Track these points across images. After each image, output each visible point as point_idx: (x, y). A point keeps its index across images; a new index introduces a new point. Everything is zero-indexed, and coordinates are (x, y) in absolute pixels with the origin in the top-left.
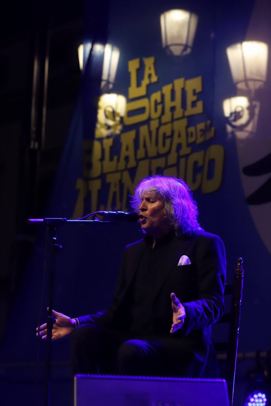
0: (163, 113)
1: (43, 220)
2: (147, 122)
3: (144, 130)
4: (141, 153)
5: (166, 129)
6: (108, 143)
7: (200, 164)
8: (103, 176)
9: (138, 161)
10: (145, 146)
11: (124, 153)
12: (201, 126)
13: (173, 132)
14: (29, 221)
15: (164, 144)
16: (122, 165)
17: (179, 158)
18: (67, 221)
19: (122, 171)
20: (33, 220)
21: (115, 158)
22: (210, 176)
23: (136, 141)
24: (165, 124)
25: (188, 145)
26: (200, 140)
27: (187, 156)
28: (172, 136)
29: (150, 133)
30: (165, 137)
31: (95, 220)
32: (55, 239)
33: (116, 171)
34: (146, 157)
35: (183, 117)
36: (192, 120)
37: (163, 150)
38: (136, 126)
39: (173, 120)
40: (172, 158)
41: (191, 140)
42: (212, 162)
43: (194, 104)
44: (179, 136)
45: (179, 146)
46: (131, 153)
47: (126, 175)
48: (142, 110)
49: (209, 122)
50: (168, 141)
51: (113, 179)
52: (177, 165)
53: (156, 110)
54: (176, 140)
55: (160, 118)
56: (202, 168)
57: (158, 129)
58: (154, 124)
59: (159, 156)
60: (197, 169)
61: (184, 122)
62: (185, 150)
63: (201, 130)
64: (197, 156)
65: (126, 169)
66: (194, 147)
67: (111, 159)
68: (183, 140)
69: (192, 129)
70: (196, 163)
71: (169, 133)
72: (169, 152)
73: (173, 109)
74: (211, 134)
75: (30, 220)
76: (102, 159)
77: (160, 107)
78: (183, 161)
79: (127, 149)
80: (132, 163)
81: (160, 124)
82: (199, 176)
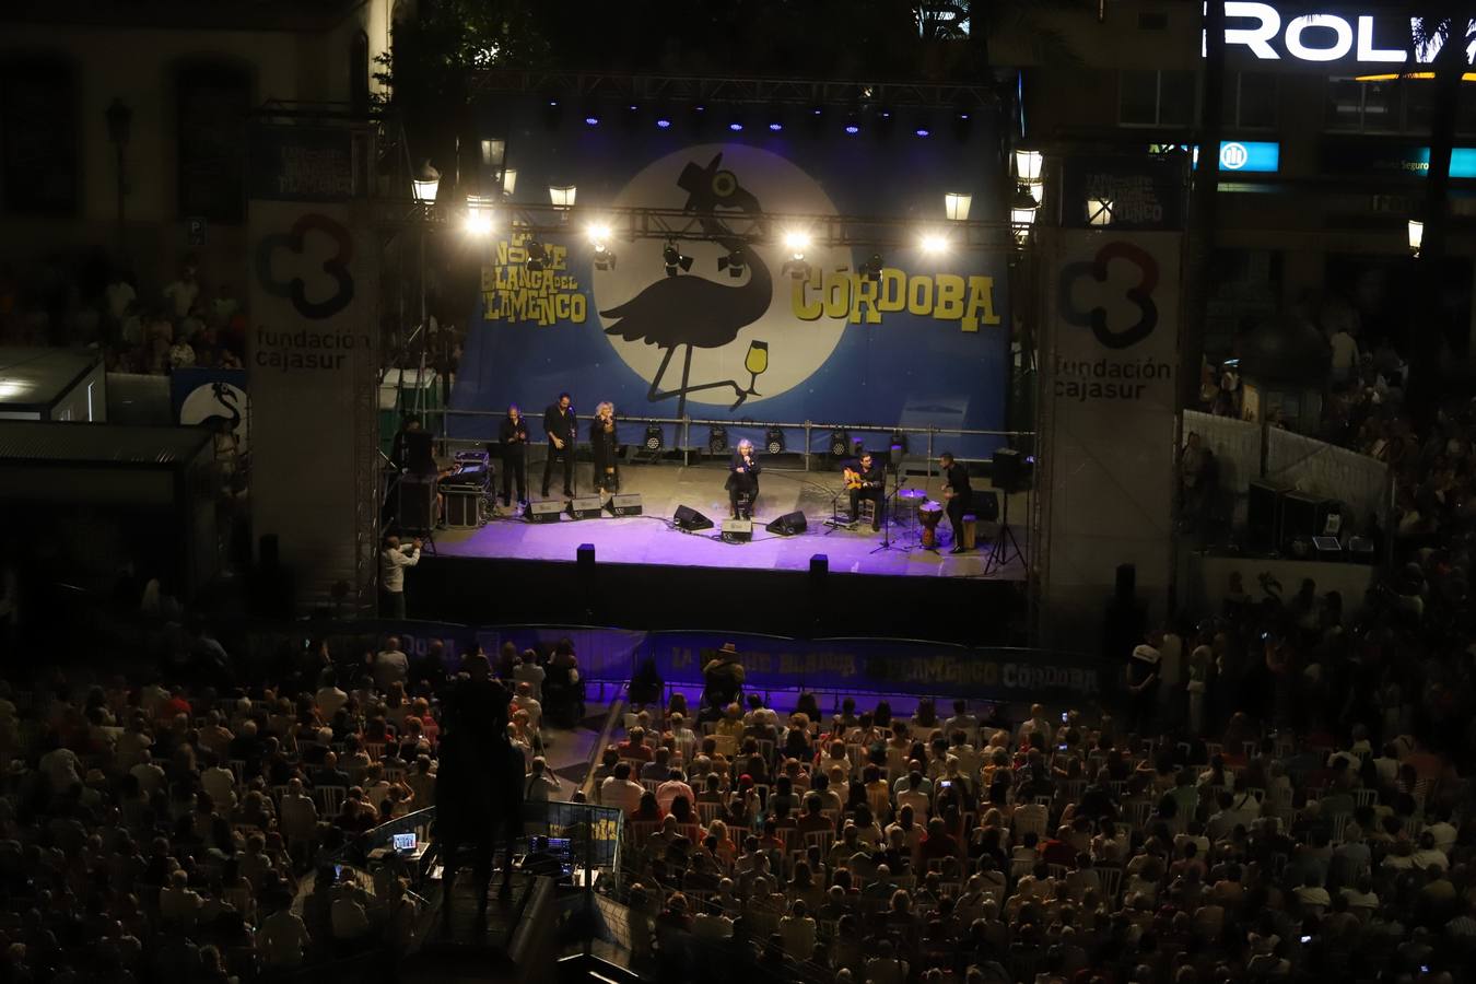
7: (567, 302)
12: (565, 278)
17: (548, 294)
19: (510, 290)
21: (504, 281)
22: (577, 312)
26: (564, 287)
27: (555, 294)
30: (537, 278)
33: (506, 290)
35: (551, 270)
37: (537, 286)
40: (543, 293)
41: (557, 285)
42: (577, 304)
43: (559, 263)
44: (548, 280)
45: (548, 287)
49: (571, 278)
50: (539, 281)
52: (548, 298)
54: (545, 283)
56: (569, 306)
59: (532, 289)
60: (564, 305)
61: (552, 273)
62: (552, 291)
64: (566, 297)
67: (501, 281)
68: (551, 283)
69: (557, 278)
70: (562, 301)
71: (540, 276)
72: (540, 288)
74: (575, 287)
78: (551, 297)
82: (567, 310)
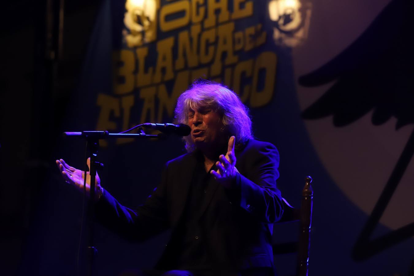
0: (206, 16)
1: (81, 133)
2: (188, 27)
3: (183, 36)
4: (180, 64)
5: (210, 35)
6: (142, 53)
7: (248, 74)
8: (136, 91)
9: (176, 72)
10: (185, 55)
11: (160, 63)
12: (251, 31)
13: (217, 38)
14: (65, 133)
15: (207, 52)
16: (158, 78)
17: (224, 67)
18: (109, 134)
19: (157, 85)
20: (70, 133)
21: (151, 70)
23: (175, 49)
24: (209, 29)
25: (235, 53)
26: (249, 47)
27: (233, 66)
28: (216, 43)
29: (191, 40)
30: (208, 44)
31: (141, 134)
32: (95, 155)
33: (152, 85)
34: (186, 67)
35: (229, 21)
36: (240, 24)
37: (205, 60)
38: (175, 33)
39: (218, 24)
41: (238, 47)
42: (262, 72)
43: (242, 5)
44: (225, 42)
45: (224, 55)
46: (168, 64)
47: (163, 89)
48: (181, 14)
49: (259, 26)
50: (212, 49)
51: (147, 94)
52: (222, 76)
53: (198, 13)
54: (221, 48)
55: (202, 23)
57: (200, 36)
58: (196, 30)
59: (200, 66)
60: (245, 80)
61: (231, 26)
62: (231, 59)
63: (251, 36)
64: (245, 66)
65: (163, 82)
66: (242, 55)
67: (146, 71)
68: (229, 47)
69: (239, 35)
70: (243, 74)
71: (212, 40)
72: (212, 62)
73: (218, 12)
74: (261, 40)
75: (67, 133)
76: (136, 71)
77: (202, 10)
78: (228, 72)
79: (164, 59)
80: (169, 75)
81: (203, 30)
